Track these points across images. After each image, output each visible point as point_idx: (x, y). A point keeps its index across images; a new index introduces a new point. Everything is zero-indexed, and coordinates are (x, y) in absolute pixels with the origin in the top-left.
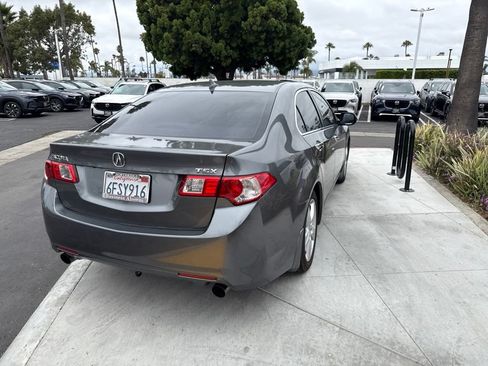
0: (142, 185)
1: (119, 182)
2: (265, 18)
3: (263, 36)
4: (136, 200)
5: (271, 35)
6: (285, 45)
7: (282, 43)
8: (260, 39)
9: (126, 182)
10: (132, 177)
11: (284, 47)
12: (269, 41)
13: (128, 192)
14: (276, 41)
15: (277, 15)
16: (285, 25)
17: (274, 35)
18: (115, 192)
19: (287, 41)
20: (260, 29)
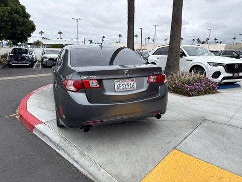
0: (132, 83)
1: (122, 83)
2: (10, 13)
3: (10, 23)
4: (131, 89)
5: (15, 23)
6: (22, 29)
7: (21, 28)
8: (8, 25)
9: (125, 83)
10: (128, 80)
11: (22, 31)
12: (13, 26)
13: (127, 87)
14: (17, 26)
15: (17, 12)
16: (22, 19)
17: (16, 23)
18: (121, 88)
19: (24, 27)
20: (8, 19)
